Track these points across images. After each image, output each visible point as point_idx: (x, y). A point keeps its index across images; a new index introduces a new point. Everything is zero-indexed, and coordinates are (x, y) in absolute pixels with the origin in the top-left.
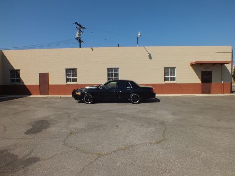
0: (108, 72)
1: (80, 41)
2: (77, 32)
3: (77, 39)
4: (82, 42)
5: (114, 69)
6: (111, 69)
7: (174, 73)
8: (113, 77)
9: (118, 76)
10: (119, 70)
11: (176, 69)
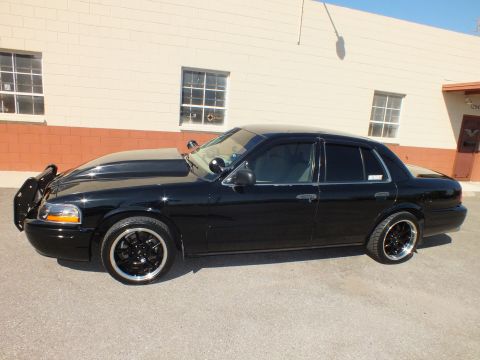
0: (183, 84)
5: (210, 73)
6: (195, 73)
7: (396, 113)
8: (204, 107)
9: (221, 104)
10: (228, 80)
11: (403, 100)
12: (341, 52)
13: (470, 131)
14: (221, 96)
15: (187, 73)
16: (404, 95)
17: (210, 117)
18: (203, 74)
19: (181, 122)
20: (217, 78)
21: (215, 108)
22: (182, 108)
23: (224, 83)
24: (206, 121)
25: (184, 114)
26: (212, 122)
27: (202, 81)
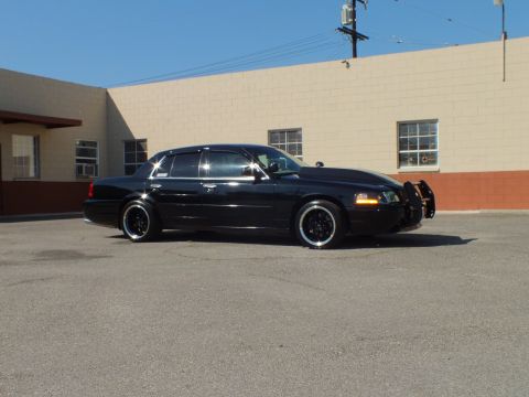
0: (399, 135)
1: (356, 36)
2: (345, 7)
3: (344, 30)
4: (363, 37)
5: (422, 122)
8: (418, 151)
9: (434, 147)
10: (438, 125)
14: (433, 140)
15: (402, 126)
17: (425, 159)
18: (416, 124)
19: (399, 166)
20: (428, 126)
21: (430, 150)
22: (399, 155)
23: (435, 129)
24: (421, 163)
25: (402, 159)
26: (427, 163)
27: (415, 130)
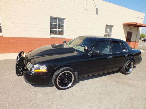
0: (51, 22)
6: (54, 18)
7: (111, 31)
8: (57, 30)
10: (65, 21)
11: (113, 27)
12: (97, 13)
13: (129, 36)
14: (62, 26)
15: (52, 18)
16: (113, 26)
17: (59, 33)
18: (57, 19)
19: (50, 35)
20: (61, 20)
21: (61, 30)
22: (51, 30)
23: (63, 22)
24: (58, 34)
25: (51, 32)
26: (60, 35)
27: (57, 21)
